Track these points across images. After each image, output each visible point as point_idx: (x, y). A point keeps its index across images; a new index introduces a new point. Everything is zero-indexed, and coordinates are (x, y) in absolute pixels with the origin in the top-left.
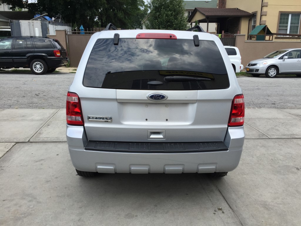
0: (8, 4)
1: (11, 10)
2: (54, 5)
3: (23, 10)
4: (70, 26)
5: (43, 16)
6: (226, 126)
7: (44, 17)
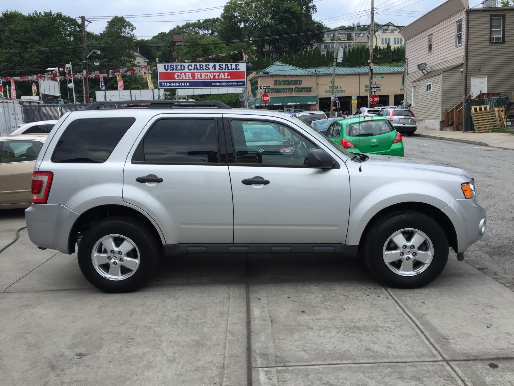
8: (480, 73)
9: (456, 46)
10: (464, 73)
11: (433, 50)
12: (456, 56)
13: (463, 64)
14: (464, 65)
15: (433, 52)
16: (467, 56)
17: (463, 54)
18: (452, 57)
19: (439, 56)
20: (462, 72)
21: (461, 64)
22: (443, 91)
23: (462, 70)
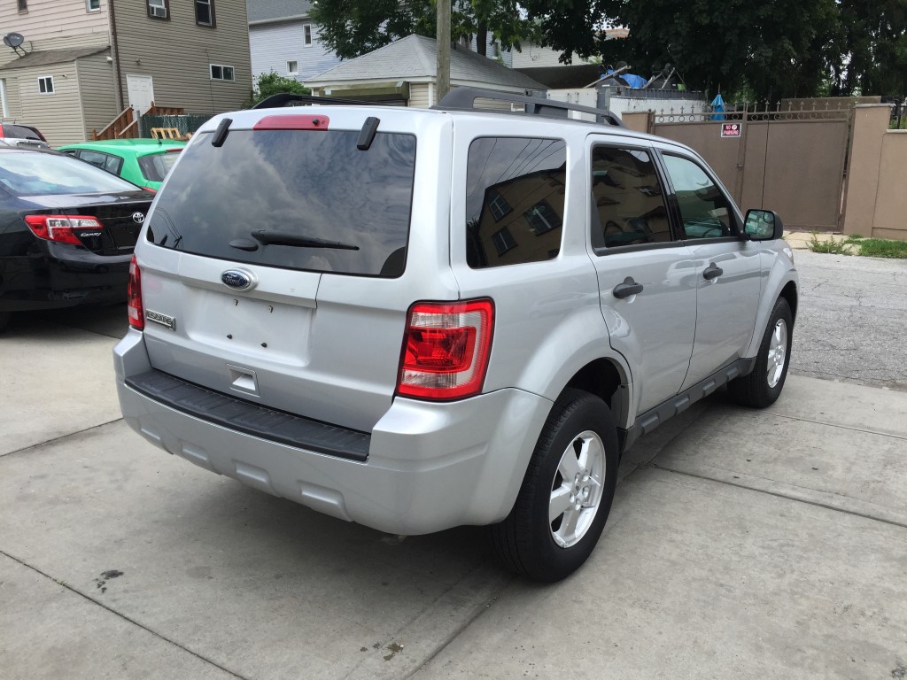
0: (556, 48)
1: (563, 64)
2: (662, 39)
3: (593, 59)
4: (700, 98)
5: (619, 73)
6: (391, 393)
7: (621, 76)
8: (139, 68)
9: (88, 12)
10: (114, 65)
11: (29, 9)
12: (90, 31)
13: (109, 47)
14: (113, 50)
15: (30, 15)
16: (114, 33)
17: (108, 28)
18: (82, 31)
19: (48, 24)
20: (110, 62)
21: (105, 47)
22: (83, 95)
23: (109, 59)
